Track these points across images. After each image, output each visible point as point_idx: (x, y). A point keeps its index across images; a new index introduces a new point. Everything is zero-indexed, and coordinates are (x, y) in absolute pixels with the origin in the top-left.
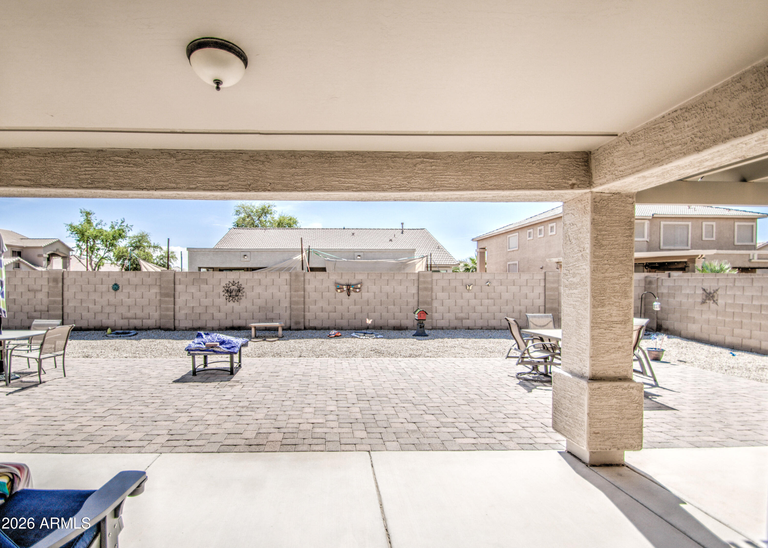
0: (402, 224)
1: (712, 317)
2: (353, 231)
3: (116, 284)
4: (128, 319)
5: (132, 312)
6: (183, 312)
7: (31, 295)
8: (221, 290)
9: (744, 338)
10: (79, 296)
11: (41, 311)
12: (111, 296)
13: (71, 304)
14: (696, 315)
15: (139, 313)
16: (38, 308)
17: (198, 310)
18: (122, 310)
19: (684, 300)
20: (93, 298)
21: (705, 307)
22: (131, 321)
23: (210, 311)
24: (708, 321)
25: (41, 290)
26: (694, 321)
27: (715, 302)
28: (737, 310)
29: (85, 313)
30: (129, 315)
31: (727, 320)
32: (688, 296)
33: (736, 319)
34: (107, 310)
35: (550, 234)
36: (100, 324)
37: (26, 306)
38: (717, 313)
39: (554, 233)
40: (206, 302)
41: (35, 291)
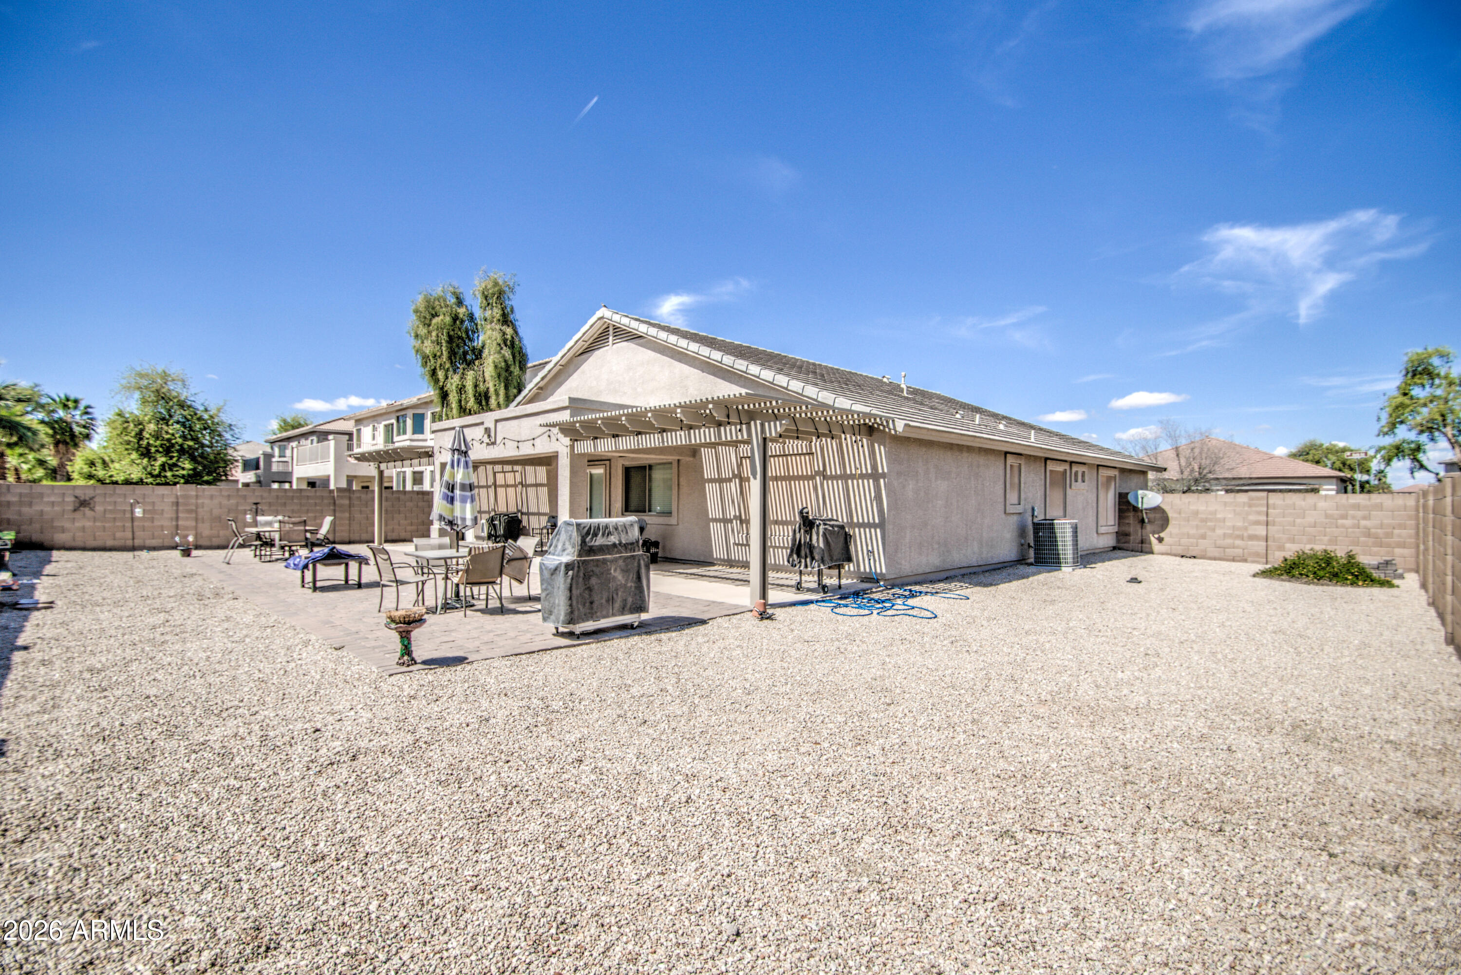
1: (88, 524)
9: (126, 539)
14: (67, 525)
19: (47, 509)
21: (78, 515)
24: (83, 529)
26: (63, 530)
27: (92, 509)
28: (118, 516)
31: (107, 525)
32: (53, 504)
33: (118, 524)
38: (95, 520)
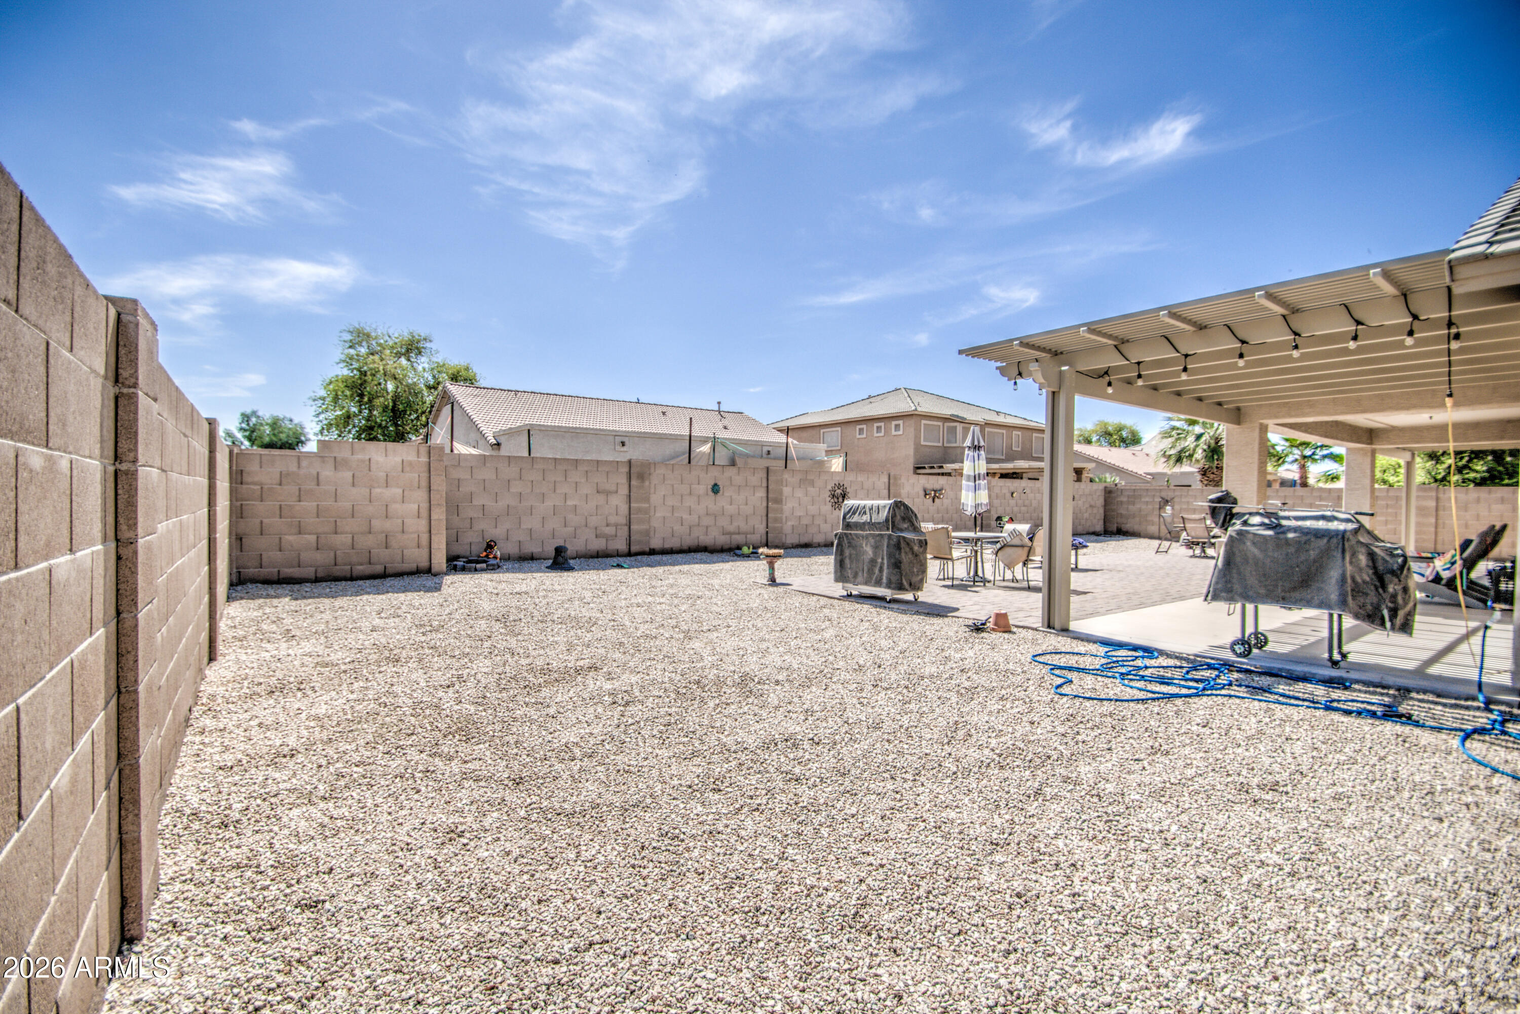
0: (719, 403)
2: (665, 409)
3: (716, 485)
4: (730, 534)
5: (735, 524)
6: (790, 523)
7: (601, 499)
8: (826, 495)
10: (670, 502)
11: (616, 525)
12: (710, 503)
13: (658, 514)
15: (744, 527)
16: (613, 519)
17: (805, 521)
18: (724, 522)
20: (688, 504)
22: (734, 537)
23: (817, 522)
25: (617, 492)
29: (677, 527)
30: (731, 528)
34: (707, 521)
35: (894, 433)
36: (696, 543)
37: (594, 518)
39: (900, 432)
40: (813, 510)
41: (608, 493)
